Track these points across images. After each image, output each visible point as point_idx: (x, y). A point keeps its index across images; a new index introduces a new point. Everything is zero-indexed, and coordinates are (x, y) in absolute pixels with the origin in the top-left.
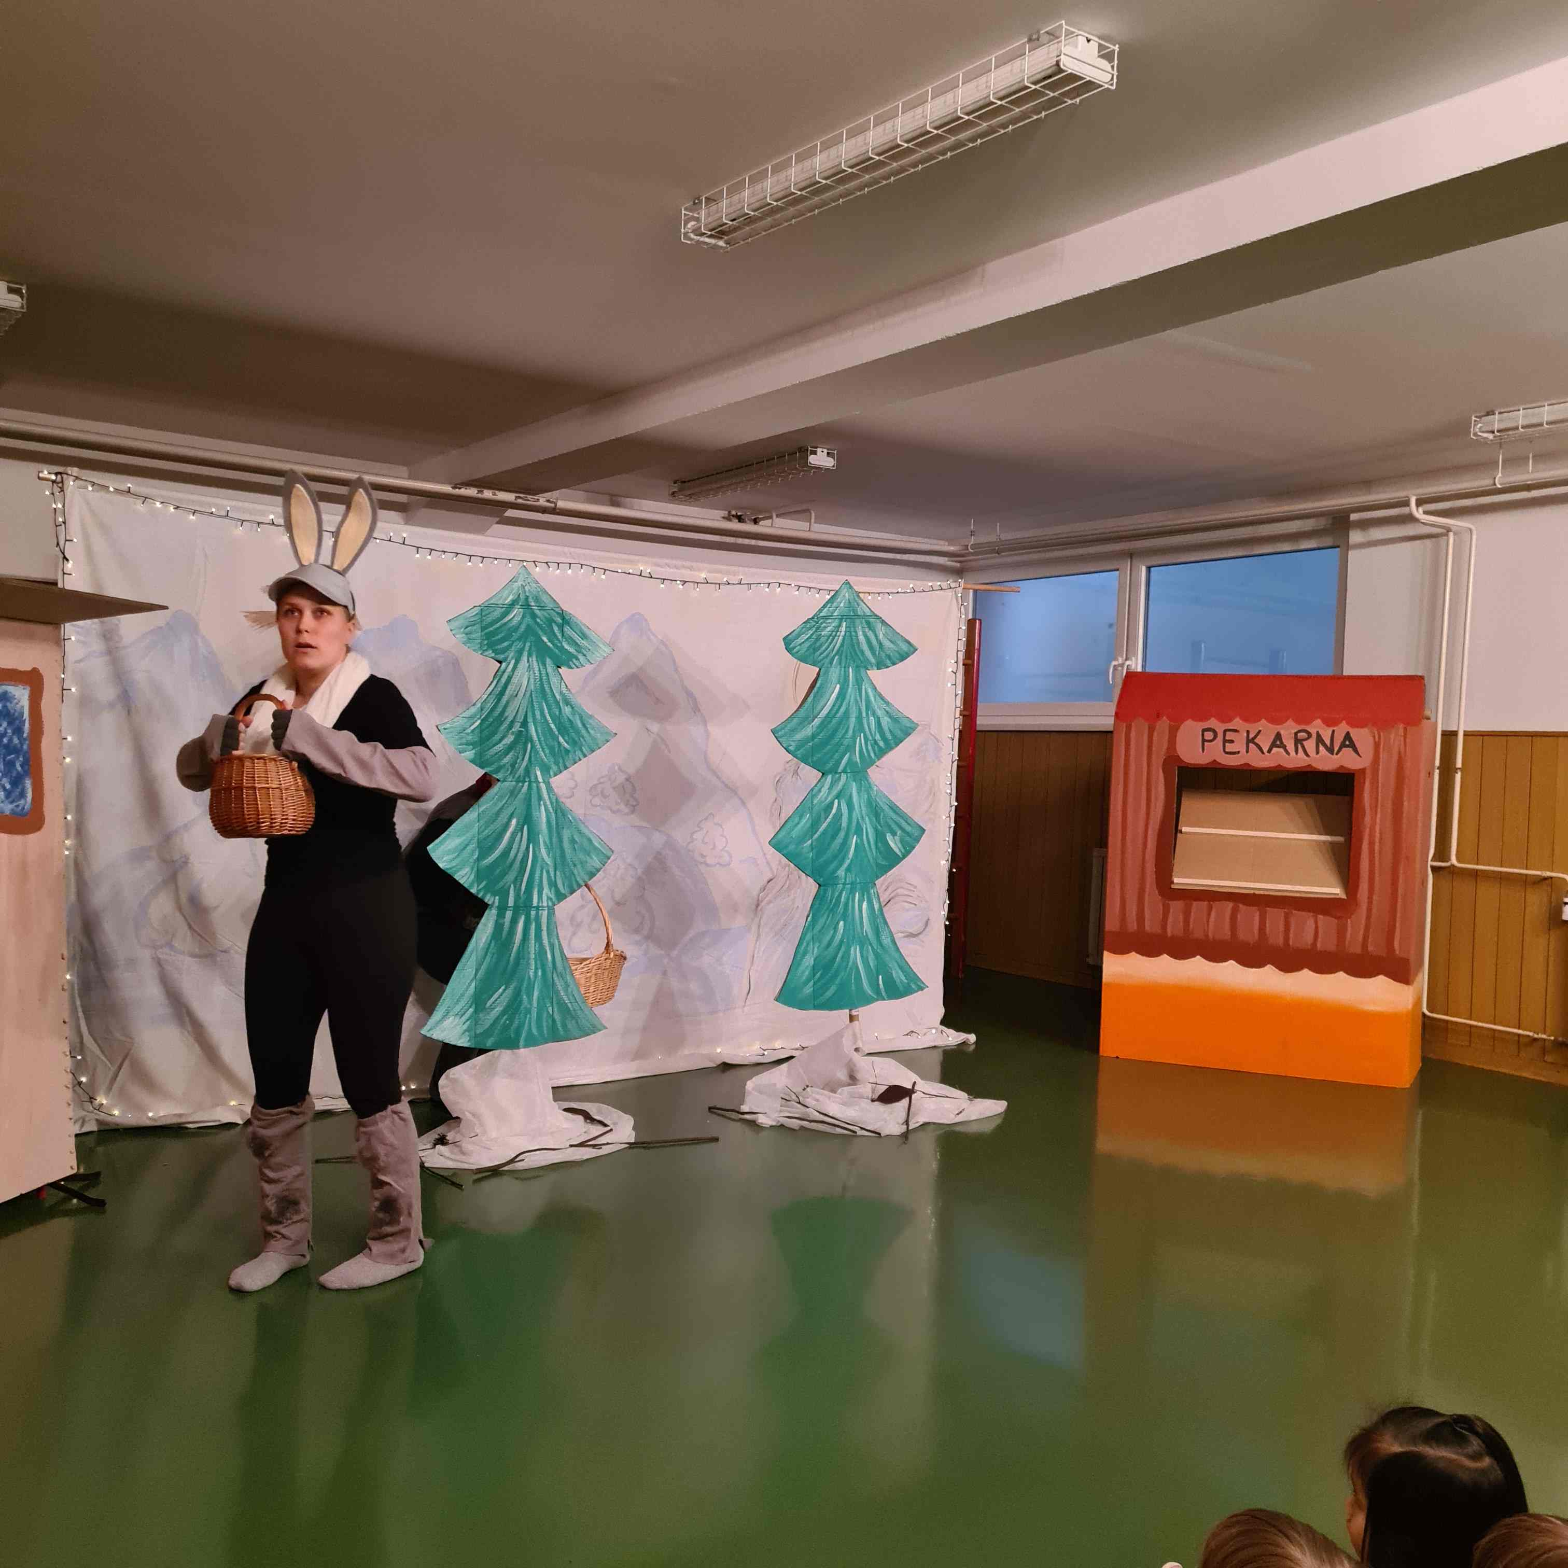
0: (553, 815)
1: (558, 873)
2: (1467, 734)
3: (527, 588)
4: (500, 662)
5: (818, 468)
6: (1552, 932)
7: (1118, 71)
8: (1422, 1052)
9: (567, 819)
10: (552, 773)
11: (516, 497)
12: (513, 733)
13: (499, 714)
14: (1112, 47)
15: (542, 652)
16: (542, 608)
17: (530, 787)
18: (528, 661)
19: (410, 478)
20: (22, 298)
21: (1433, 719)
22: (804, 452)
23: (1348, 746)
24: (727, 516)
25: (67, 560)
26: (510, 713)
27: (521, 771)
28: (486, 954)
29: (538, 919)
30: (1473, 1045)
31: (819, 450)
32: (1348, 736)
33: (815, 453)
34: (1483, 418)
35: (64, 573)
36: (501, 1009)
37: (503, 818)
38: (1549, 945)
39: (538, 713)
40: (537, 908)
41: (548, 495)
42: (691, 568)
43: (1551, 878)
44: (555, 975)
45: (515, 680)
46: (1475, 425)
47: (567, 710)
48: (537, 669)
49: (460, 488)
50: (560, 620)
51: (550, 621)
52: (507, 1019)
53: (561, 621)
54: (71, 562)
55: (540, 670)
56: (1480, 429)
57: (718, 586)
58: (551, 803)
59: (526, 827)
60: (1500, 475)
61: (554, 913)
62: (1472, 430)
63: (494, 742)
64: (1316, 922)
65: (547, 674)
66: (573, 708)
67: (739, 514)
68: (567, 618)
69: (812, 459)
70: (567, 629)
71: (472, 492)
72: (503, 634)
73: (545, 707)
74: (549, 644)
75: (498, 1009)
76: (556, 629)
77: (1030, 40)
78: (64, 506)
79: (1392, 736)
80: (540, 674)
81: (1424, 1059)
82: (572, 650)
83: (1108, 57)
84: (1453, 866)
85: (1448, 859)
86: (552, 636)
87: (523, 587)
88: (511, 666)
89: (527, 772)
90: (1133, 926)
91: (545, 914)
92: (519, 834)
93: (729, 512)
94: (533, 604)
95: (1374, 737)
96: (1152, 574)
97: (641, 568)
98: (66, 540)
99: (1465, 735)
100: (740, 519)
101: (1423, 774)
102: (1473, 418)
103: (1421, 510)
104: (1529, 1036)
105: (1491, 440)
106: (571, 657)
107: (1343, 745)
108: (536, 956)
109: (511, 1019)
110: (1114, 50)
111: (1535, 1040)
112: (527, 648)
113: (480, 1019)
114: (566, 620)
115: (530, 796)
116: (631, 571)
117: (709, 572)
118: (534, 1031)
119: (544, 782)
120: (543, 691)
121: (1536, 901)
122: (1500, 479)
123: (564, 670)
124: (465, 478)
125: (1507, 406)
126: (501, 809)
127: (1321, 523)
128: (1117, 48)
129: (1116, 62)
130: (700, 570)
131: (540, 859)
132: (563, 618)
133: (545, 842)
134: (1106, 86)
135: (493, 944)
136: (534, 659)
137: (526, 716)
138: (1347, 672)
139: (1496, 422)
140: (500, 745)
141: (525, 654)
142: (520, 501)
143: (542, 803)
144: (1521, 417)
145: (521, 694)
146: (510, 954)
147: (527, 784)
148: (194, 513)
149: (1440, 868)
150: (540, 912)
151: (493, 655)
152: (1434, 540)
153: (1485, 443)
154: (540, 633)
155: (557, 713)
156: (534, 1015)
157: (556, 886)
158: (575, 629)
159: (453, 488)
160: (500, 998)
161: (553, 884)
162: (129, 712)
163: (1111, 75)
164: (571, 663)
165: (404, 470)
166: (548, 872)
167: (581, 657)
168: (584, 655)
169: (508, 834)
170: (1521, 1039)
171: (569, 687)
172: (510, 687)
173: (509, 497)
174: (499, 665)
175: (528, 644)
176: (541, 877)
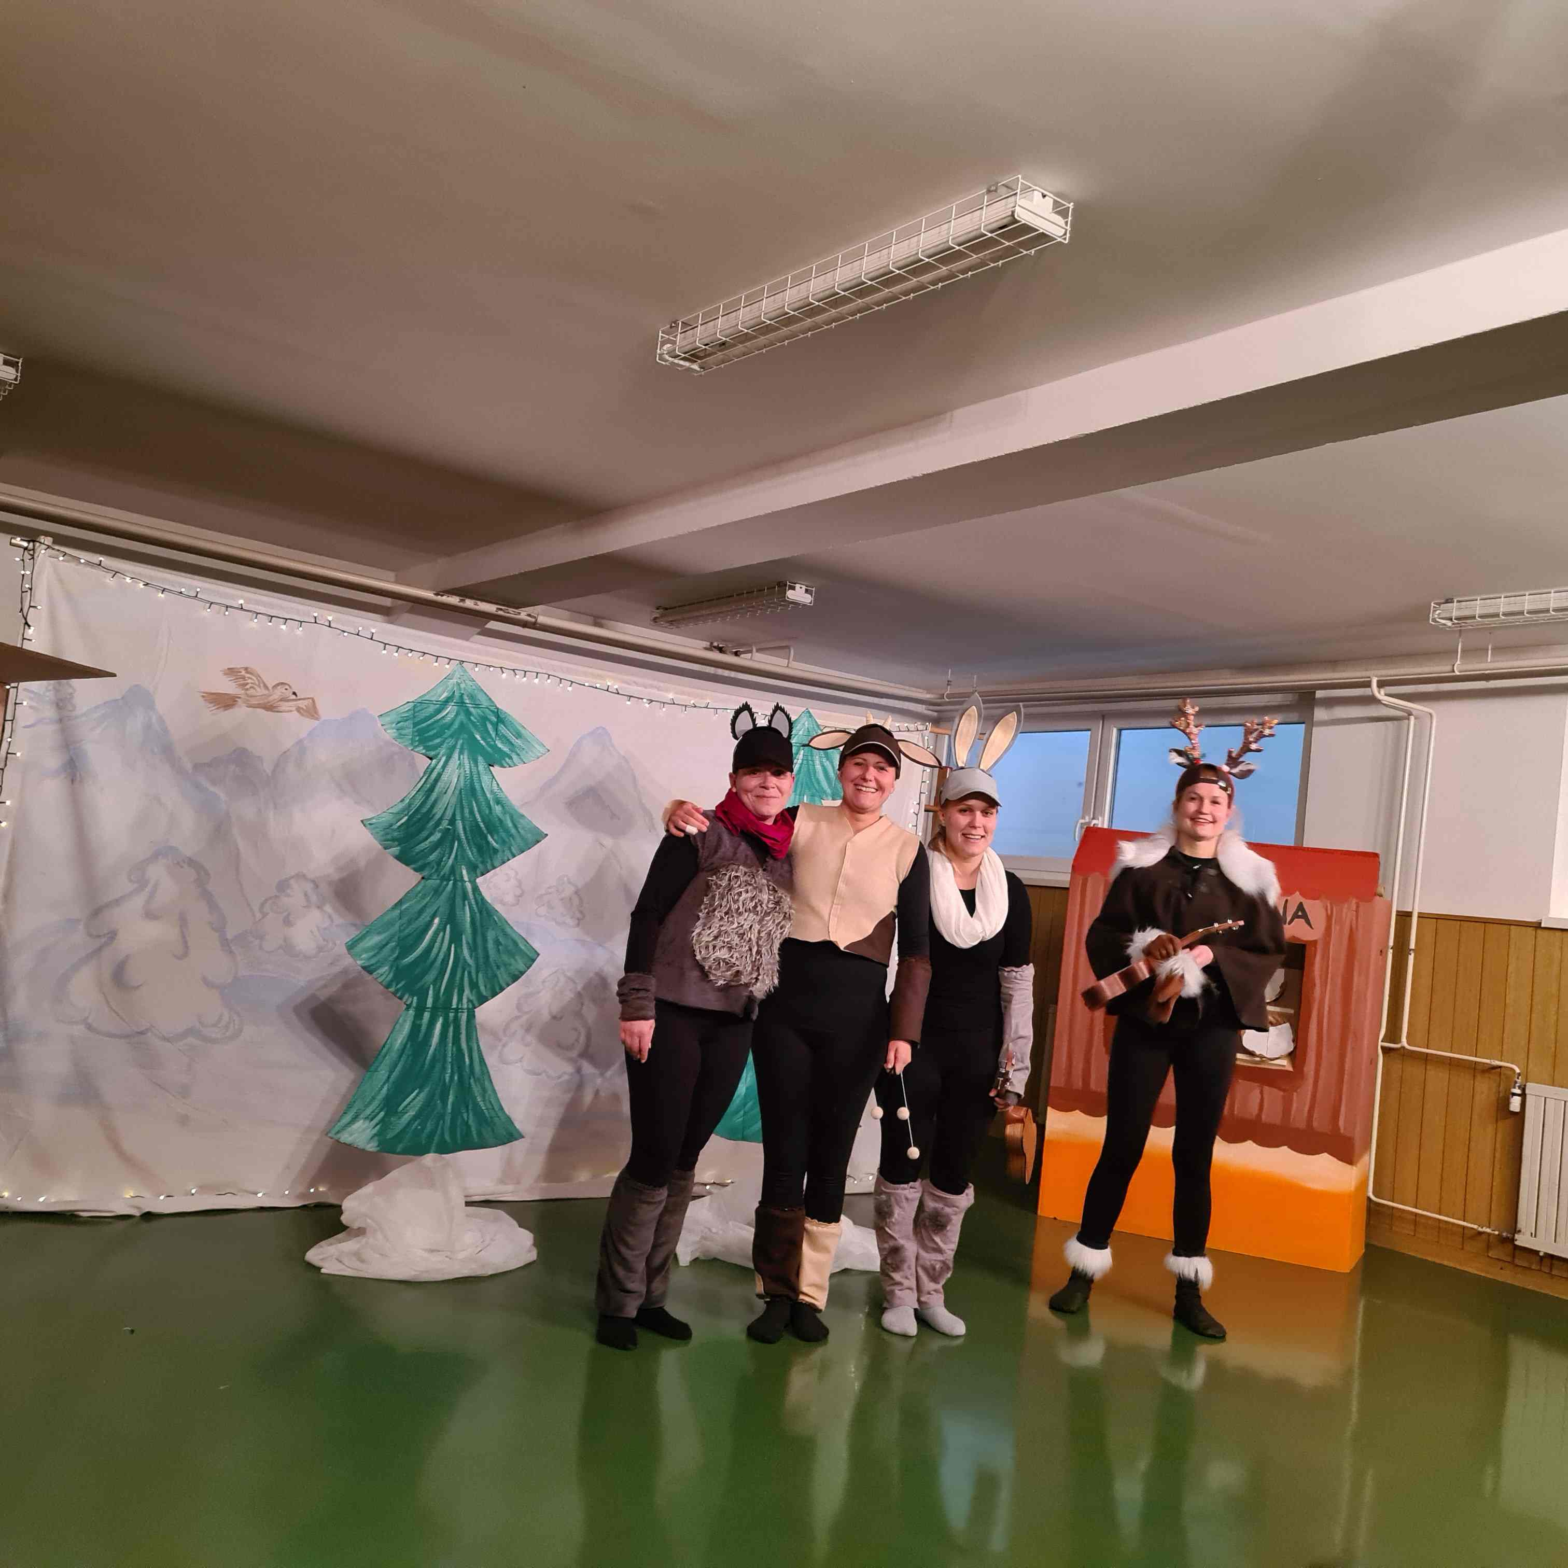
0: (478, 915)
1: (480, 975)
2: (1421, 916)
3: (463, 686)
4: (431, 759)
5: (796, 604)
6: (1499, 1123)
7: (1072, 226)
8: (1366, 1237)
9: (492, 921)
10: (479, 874)
11: (498, 609)
12: (439, 831)
13: (428, 811)
14: (1068, 205)
15: (474, 750)
16: (477, 706)
17: (454, 884)
18: (459, 759)
19: (397, 582)
20: (17, 371)
21: (1387, 897)
22: (783, 586)
23: (1299, 917)
24: (709, 647)
25: (29, 626)
26: (438, 811)
27: (446, 870)
28: (400, 1056)
29: (457, 1020)
30: (1417, 1235)
31: (798, 586)
32: (1301, 907)
33: (793, 588)
34: (1442, 605)
35: (24, 639)
36: (414, 1113)
37: (425, 917)
38: (1496, 1133)
39: (466, 811)
40: (457, 1010)
41: (530, 610)
42: (659, 689)
43: (1500, 1067)
44: (472, 1081)
45: (444, 777)
46: (1435, 611)
47: (498, 809)
48: (467, 768)
49: (442, 596)
50: (494, 719)
51: (484, 719)
52: (419, 1124)
53: (496, 720)
54: (32, 628)
55: (470, 769)
56: (1440, 615)
57: (684, 708)
58: (477, 903)
59: (448, 927)
60: (1458, 662)
61: (474, 1016)
62: (1431, 615)
63: (421, 839)
64: (1262, 1093)
65: (478, 772)
66: (503, 807)
67: (720, 646)
68: (501, 716)
69: (790, 594)
70: (501, 727)
71: (454, 600)
72: (435, 731)
73: (475, 805)
74: (482, 742)
75: (412, 1113)
76: (490, 727)
77: (989, 191)
78: (32, 573)
79: (1345, 910)
80: (471, 772)
81: (1367, 1246)
82: (506, 749)
83: (1063, 213)
84: (1403, 1048)
85: (1400, 1041)
86: (485, 734)
87: (459, 684)
88: (441, 763)
89: (453, 870)
90: (1078, 1084)
91: (464, 1017)
92: (441, 934)
93: (712, 643)
94: (467, 701)
95: (1327, 910)
96: (1122, 738)
97: (609, 684)
98: (30, 606)
99: (1419, 917)
100: (721, 650)
101: (1374, 953)
102: (1432, 604)
103: (1382, 691)
104: (1472, 1228)
105: (1450, 627)
106: (505, 755)
107: (1295, 916)
108: (452, 1060)
109: (423, 1125)
110: (1069, 207)
111: (1480, 1233)
112: (458, 746)
113: (391, 1123)
114: (500, 718)
115: (455, 896)
116: (598, 686)
117: (676, 693)
118: (447, 1137)
119: (470, 881)
120: (471, 790)
121: (1485, 1089)
122: (1459, 666)
123: (496, 770)
124: (450, 586)
125: (1465, 596)
126: (425, 906)
127: (1287, 698)
128: (1071, 205)
129: (1070, 218)
130: (667, 691)
131: (461, 961)
132: (498, 717)
133: (468, 943)
134: (1059, 240)
135: (408, 1046)
136: (466, 757)
137: (454, 815)
138: (1306, 844)
139: (1455, 610)
140: (427, 842)
141: (457, 751)
142: (500, 613)
143: (466, 902)
144: (1478, 607)
145: (450, 792)
146: (426, 1058)
147: (451, 882)
148: (163, 591)
149: (1391, 1049)
150: (460, 1014)
151: (424, 751)
152: (1395, 722)
153: (1442, 630)
154: (473, 730)
155: (487, 812)
156: (448, 1119)
157: (478, 987)
158: (509, 728)
159: (435, 594)
160: (414, 1102)
161: (474, 986)
162: (73, 781)
163: (1064, 231)
164: (503, 762)
165: (391, 575)
166: (470, 973)
167: (515, 757)
168: (518, 755)
169: (431, 933)
170: (1466, 1231)
171: (501, 786)
172: (439, 784)
173: (490, 608)
174: (430, 761)
175: (460, 742)
176: (462, 979)
